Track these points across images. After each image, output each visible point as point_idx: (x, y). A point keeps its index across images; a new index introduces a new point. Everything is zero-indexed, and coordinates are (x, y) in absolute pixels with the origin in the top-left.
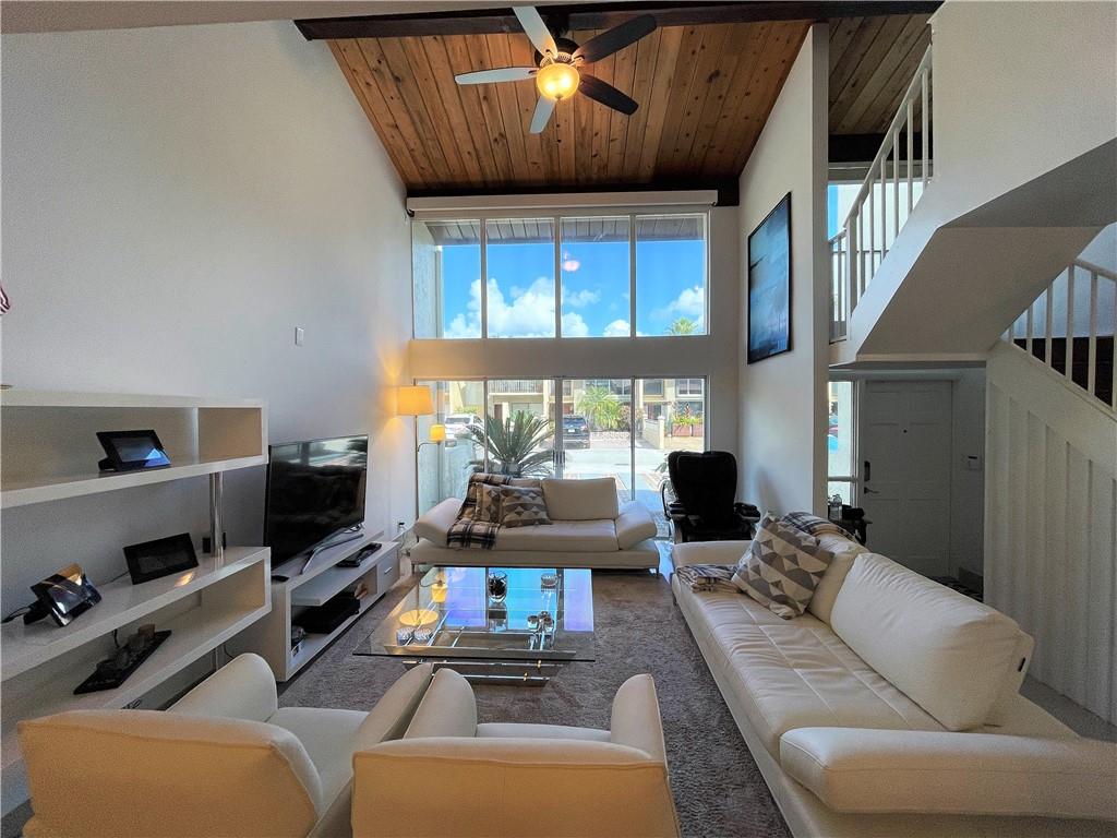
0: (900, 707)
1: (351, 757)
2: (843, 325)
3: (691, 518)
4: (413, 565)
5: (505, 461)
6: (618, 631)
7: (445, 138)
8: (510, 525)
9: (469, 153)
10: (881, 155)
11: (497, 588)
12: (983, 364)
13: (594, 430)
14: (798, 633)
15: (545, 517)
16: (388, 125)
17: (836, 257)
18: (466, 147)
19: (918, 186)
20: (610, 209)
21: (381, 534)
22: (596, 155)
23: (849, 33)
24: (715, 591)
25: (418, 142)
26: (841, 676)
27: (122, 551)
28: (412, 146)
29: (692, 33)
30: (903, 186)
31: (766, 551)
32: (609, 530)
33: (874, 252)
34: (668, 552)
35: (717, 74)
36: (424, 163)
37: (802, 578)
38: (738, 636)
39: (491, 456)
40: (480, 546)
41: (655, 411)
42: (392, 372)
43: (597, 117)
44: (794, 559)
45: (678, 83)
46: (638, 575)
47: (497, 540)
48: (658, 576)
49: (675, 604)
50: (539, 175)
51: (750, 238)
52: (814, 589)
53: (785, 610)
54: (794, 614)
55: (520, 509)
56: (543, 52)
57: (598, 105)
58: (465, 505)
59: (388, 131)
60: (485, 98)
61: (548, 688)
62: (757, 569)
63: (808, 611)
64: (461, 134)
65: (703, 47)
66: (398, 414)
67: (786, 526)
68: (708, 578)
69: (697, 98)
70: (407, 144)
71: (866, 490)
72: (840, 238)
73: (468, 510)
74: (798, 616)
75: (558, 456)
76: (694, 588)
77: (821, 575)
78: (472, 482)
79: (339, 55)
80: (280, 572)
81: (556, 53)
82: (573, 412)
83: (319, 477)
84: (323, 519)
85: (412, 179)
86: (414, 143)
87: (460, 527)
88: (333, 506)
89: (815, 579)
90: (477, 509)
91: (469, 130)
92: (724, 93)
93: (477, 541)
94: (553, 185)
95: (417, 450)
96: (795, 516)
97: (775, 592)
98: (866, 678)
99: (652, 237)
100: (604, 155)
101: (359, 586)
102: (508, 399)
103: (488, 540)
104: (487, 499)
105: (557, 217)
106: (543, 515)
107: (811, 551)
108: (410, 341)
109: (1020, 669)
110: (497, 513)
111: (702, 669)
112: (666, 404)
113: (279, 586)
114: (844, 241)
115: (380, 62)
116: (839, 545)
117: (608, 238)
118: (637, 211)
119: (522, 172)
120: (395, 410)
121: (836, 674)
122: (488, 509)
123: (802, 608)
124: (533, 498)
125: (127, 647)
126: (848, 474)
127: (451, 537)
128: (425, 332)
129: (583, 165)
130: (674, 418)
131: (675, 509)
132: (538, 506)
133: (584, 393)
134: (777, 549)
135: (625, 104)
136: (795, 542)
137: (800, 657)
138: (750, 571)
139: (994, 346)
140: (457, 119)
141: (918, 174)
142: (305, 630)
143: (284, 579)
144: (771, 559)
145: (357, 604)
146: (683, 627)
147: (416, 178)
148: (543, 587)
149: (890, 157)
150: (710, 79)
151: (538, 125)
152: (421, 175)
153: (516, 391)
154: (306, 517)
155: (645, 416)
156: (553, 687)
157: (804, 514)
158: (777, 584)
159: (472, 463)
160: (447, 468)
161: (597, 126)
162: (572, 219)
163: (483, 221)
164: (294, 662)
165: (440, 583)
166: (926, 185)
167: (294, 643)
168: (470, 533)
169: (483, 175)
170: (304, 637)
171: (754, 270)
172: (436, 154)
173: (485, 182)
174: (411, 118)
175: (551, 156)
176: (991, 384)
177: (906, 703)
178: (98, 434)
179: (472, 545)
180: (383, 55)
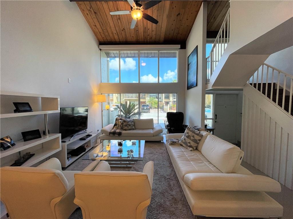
0: (213, 169)
1: (74, 175)
2: (209, 80)
3: (172, 128)
4: (101, 140)
5: (126, 115)
6: (151, 155)
7: (109, 30)
8: (125, 130)
9: (115, 34)
10: (218, 36)
11: (120, 144)
12: (242, 90)
13: (151, 108)
14: (193, 154)
15: (134, 128)
16: (93, 25)
17: (208, 62)
18: (115, 32)
19: (226, 45)
20: (153, 49)
21: (92, 132)
22: (149, 35)
23: (213, 4)
24: (175, 145)
25: (102, 30)
26: (202, 163)
27: (21, 133)
28: (100, 31)
29: (172, 3)
30: (223, 45)
31: (187, 135)
32: (151, 131)
33: (216, 61)
34: (165, 137)
35: (179, 14)
36: (103, 36)
37: (195, 141)
38: (178, 155)
39: (122, 114)
40: (118, 135)
41: (167, 103)
42: (95, 91)
43: (149, 24)
44: (193, 137)
45: (169, 16)
46: (158, 142)
47: (122, 134)
48: (163, 143)
49: (166, 149)
50: (134, 39)
51: (188, 57)
52: (198, 144)
53: (191, 149)
54: (193, 150)
55: (128, 126)
56: (133, 7)
57: (148, 21)
58: (115, 126)
59: (94, 27)
60: (119, 19)
61: (132, 168)
62: (185, 139)
63: (196, 149)
64: (113, 29)
65: (175, 7)
66: (97, 102)
67: (193, 129)
68: (173, 142)
69: (174, 20)
70: (99, 31)
71: (216, 122)
72: (209, 57)
73: (115, 127)
74: (194, 150)
75: (139, 113)
76: (170, 144)
77: (200, 140)
78: (116, 119)
79: (79, 6)
80: (64, 140)
81: (136, 7)
82: (146, 104)
83: (77, 118)
84: (77, 129)
85: (101, 41)
86: (100, 30)
87: (113, 131)
88: (80, 125)
89: (198, 141)
90: (117, 126)
91: (115, 27)
92: (181, 19)
93: (117, 134)
94: (138, 43)
95: (102, 111)
96: (195, 127)
97: (189, 144)
98: (207, 163)
99: (164, 57)
100: (151, 35)
101: (86, 145)
102: (129, 100)
103: (120, 134)
104: (120, 123)
105: (139, 51)
106: (133, 127)
107: (197, 134)
108: (100, 84)
109: (241, 159)
110: (122, 127)
111: (171, 163)
112: (170, 102)
113: (64, 144)
114: (210, 58)
115: (90, 8)
116: (204, 133)
117: (152, 57)
118: (160, 50)
119: (129, 39)
120: (96, 101)
121: (201, 163)
122: (120, 126)
123: (195, 148)
124: (131, 123)
125: (23, 157)
126: (211, 118)
127: (110, 133)
128: (105, 81)
129: (145, 37)
130: (172, 105)
131: (168, 126)
132: (132, 125)
133: (149, 98)
134: (190, 134)
135: (155, 21)
136: (194, 132)
137: (192, 159)
138: (183, 140)
139: (245, 85)
140: (112, 24)
141: (226, 42)
142: (71, 155)
143: (65, 142)
144: (188, 137)
145: (85, 149)
146: (167, 154)
147: (102, 40)
148: (132, 144)
149: (220, 37)
150: (177, 15)
151: (133, 26)
152: (103, 39)
153: (131, 98)
154: (72, 128)
155: (165, 105)
156: (134, 168)
157: (197, 126)
158: (189, 143)
159: (117, 115)
160: (111, 117)
161: (149, 27)
162: (143, 52)
163: (119, 52)
164: (68, 163)
165: (108, 145)
166: (227, 44)
167: (68, 158)
168: (115, 132)
169: (119, 40)
170: (71, 157)
171: (189, 66)
172: (107, 34)
173: (120, 41)
174: (100, 24)
175: (137, 35)
176: (244, 94)
177: (215, 168)
178: (13, 103)
179: (116, 135)
180: (91, 6)
